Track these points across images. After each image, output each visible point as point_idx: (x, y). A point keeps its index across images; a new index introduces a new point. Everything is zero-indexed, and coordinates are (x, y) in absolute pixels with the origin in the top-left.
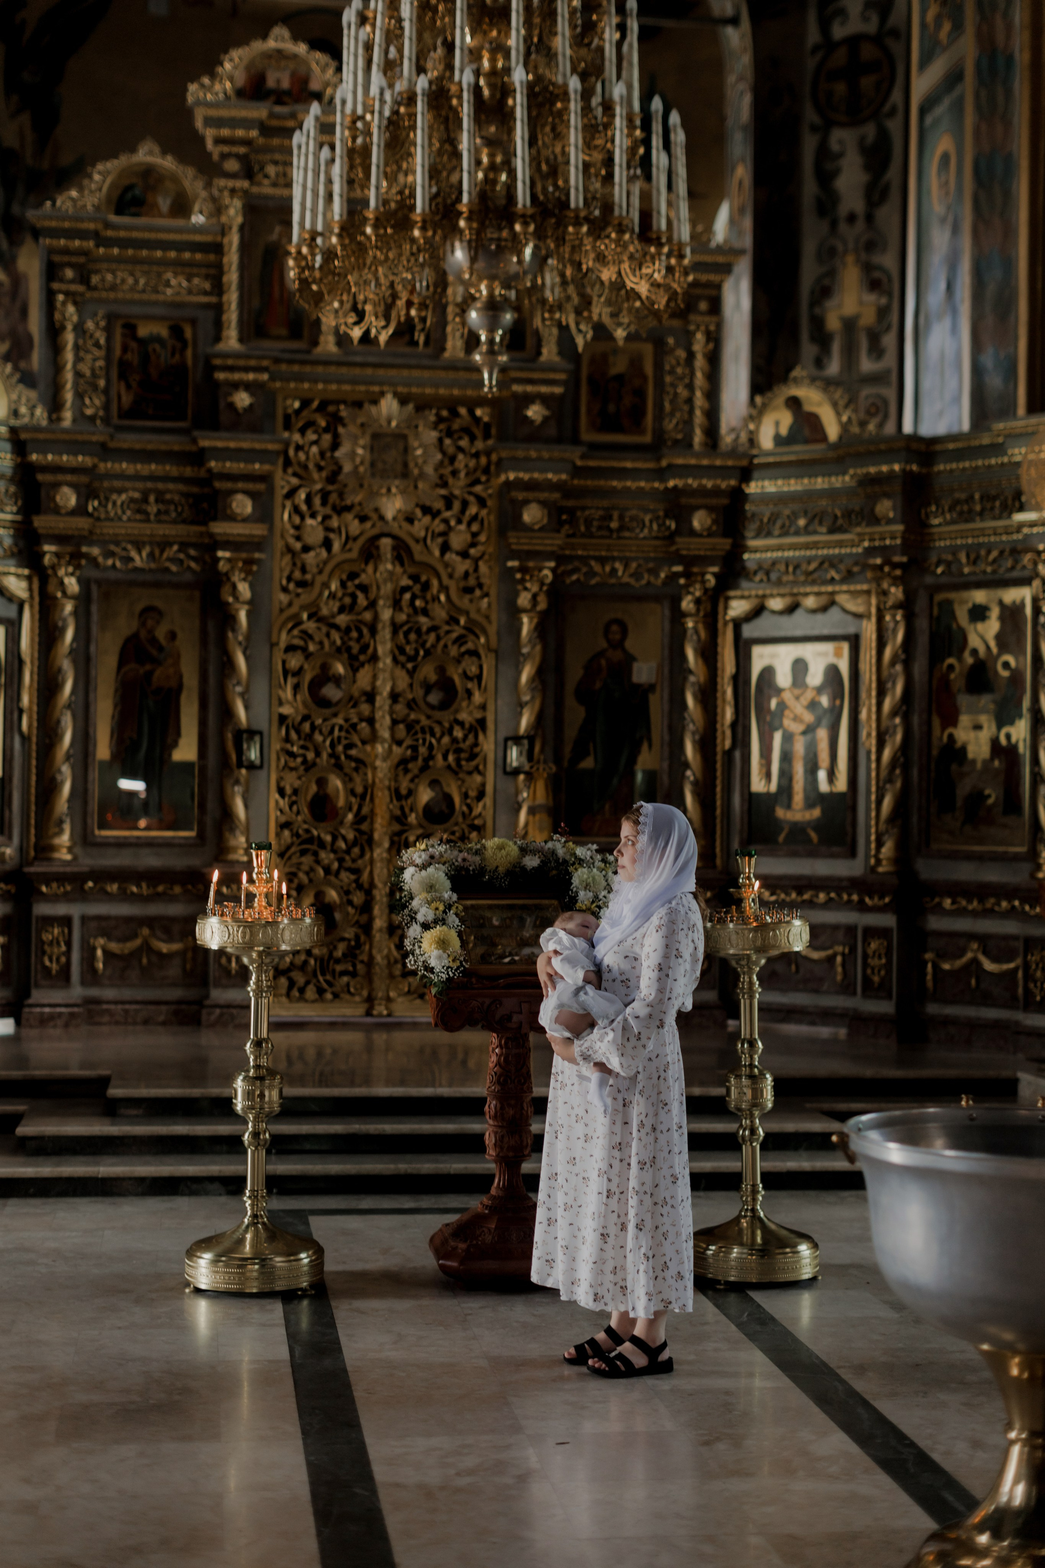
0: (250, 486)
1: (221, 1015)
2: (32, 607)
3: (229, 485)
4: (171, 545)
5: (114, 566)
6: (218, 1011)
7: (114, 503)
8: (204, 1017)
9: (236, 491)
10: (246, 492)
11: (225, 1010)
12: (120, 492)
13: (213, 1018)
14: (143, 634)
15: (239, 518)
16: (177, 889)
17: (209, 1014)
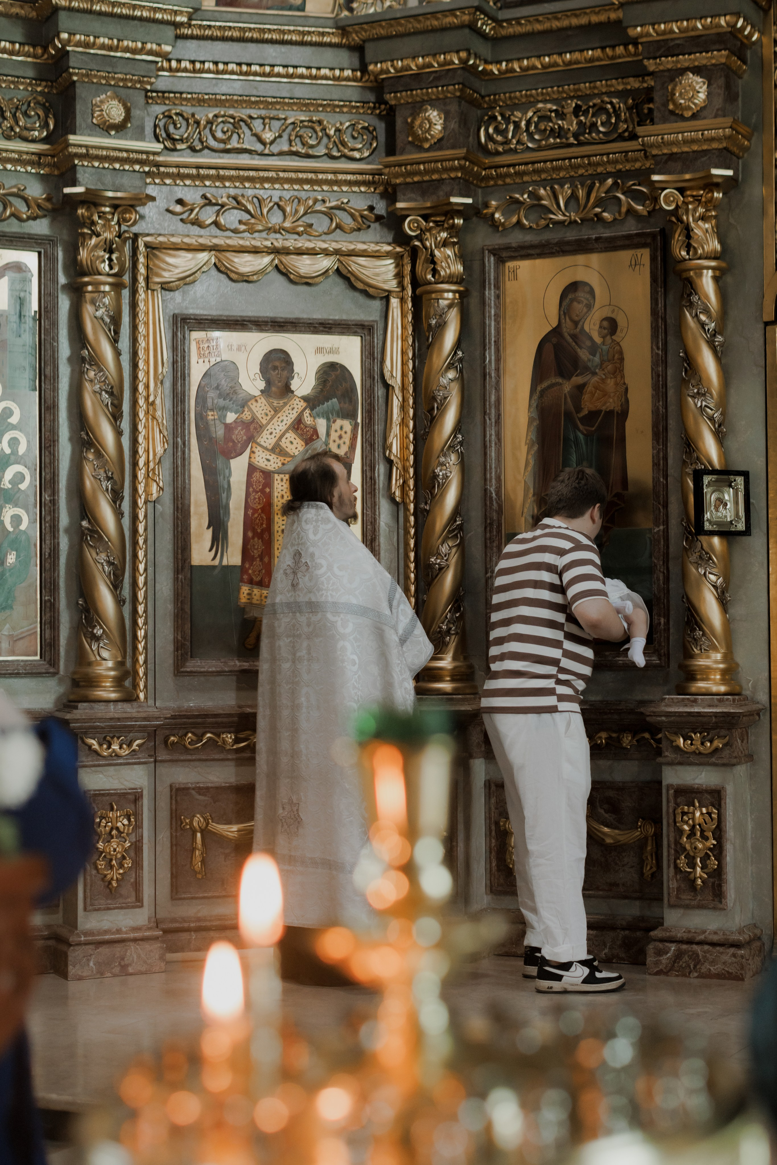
0: (702, 58)
1: (679, 955)
2: (402, 300)
3: (668, 62)
4: (602, 178)
5: (519, 223)
6: (673, 947)
7: (517, 125)
8: (650, 959)
9: (682, 71)
10: (697, 70)
11: (684, 947)
12: (524, 107)
13: (664, 959)
14: (567, 327)
15: (688, 114)
16: (627, 740)
17: (660, 953)
